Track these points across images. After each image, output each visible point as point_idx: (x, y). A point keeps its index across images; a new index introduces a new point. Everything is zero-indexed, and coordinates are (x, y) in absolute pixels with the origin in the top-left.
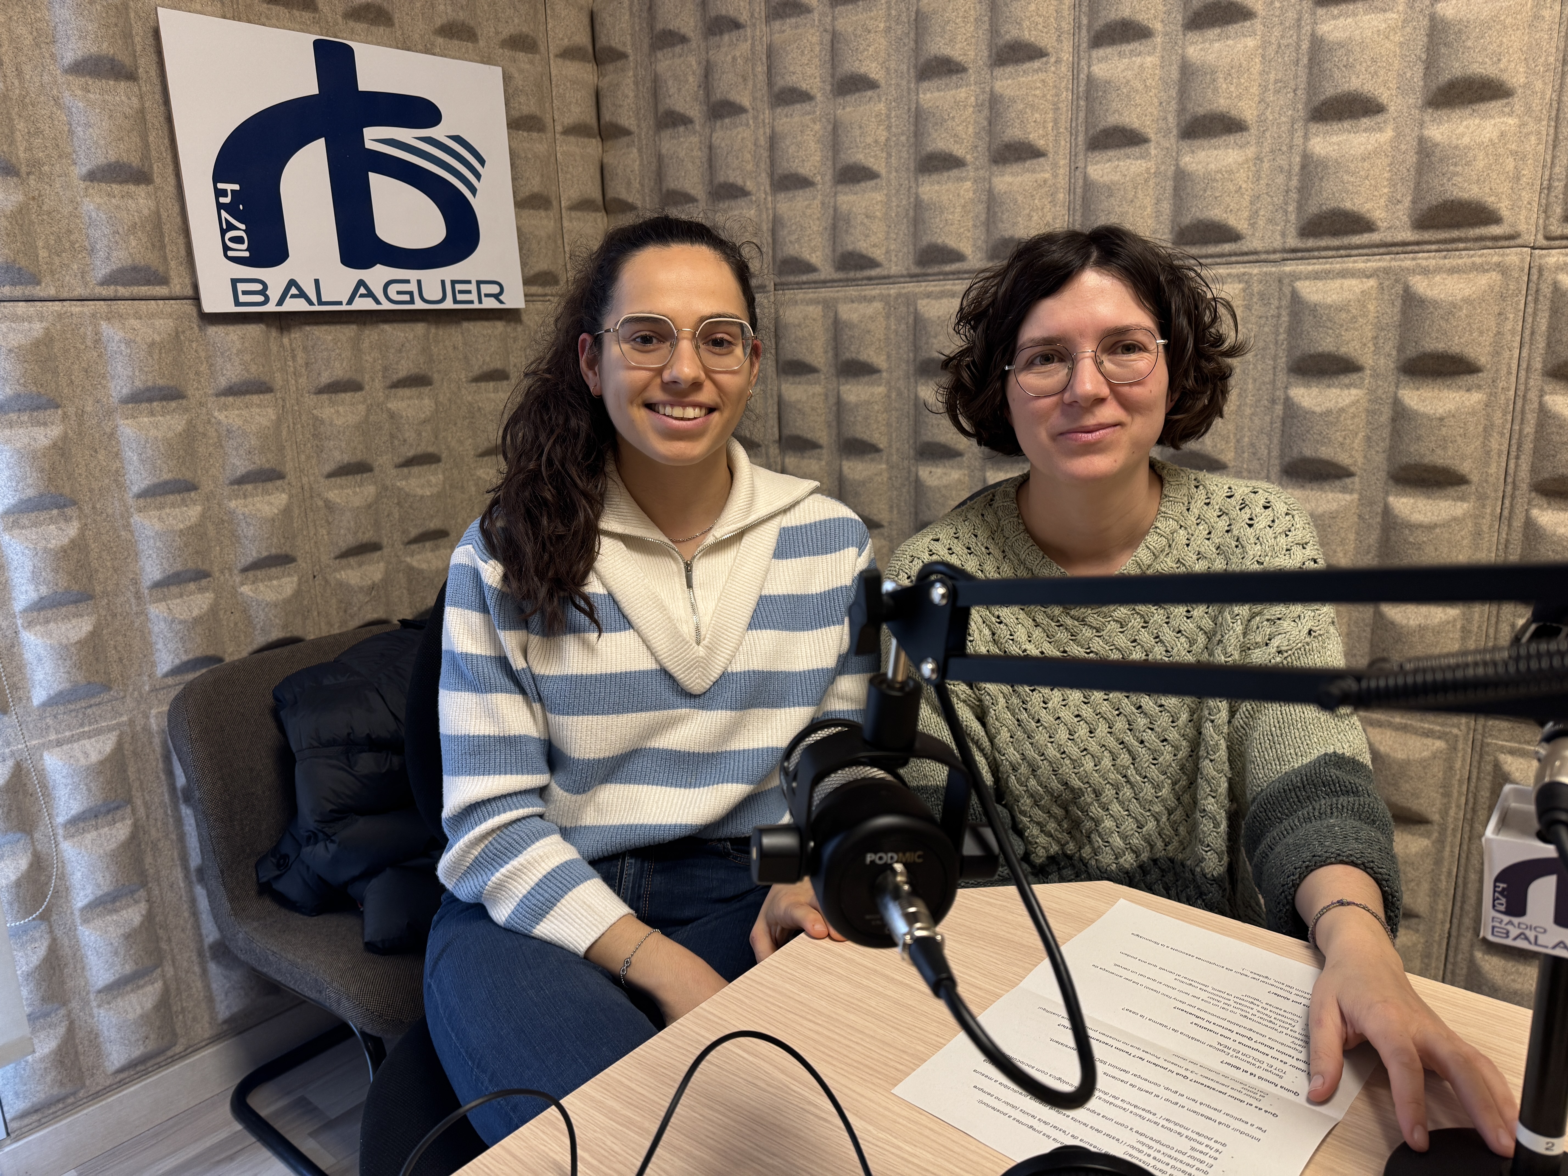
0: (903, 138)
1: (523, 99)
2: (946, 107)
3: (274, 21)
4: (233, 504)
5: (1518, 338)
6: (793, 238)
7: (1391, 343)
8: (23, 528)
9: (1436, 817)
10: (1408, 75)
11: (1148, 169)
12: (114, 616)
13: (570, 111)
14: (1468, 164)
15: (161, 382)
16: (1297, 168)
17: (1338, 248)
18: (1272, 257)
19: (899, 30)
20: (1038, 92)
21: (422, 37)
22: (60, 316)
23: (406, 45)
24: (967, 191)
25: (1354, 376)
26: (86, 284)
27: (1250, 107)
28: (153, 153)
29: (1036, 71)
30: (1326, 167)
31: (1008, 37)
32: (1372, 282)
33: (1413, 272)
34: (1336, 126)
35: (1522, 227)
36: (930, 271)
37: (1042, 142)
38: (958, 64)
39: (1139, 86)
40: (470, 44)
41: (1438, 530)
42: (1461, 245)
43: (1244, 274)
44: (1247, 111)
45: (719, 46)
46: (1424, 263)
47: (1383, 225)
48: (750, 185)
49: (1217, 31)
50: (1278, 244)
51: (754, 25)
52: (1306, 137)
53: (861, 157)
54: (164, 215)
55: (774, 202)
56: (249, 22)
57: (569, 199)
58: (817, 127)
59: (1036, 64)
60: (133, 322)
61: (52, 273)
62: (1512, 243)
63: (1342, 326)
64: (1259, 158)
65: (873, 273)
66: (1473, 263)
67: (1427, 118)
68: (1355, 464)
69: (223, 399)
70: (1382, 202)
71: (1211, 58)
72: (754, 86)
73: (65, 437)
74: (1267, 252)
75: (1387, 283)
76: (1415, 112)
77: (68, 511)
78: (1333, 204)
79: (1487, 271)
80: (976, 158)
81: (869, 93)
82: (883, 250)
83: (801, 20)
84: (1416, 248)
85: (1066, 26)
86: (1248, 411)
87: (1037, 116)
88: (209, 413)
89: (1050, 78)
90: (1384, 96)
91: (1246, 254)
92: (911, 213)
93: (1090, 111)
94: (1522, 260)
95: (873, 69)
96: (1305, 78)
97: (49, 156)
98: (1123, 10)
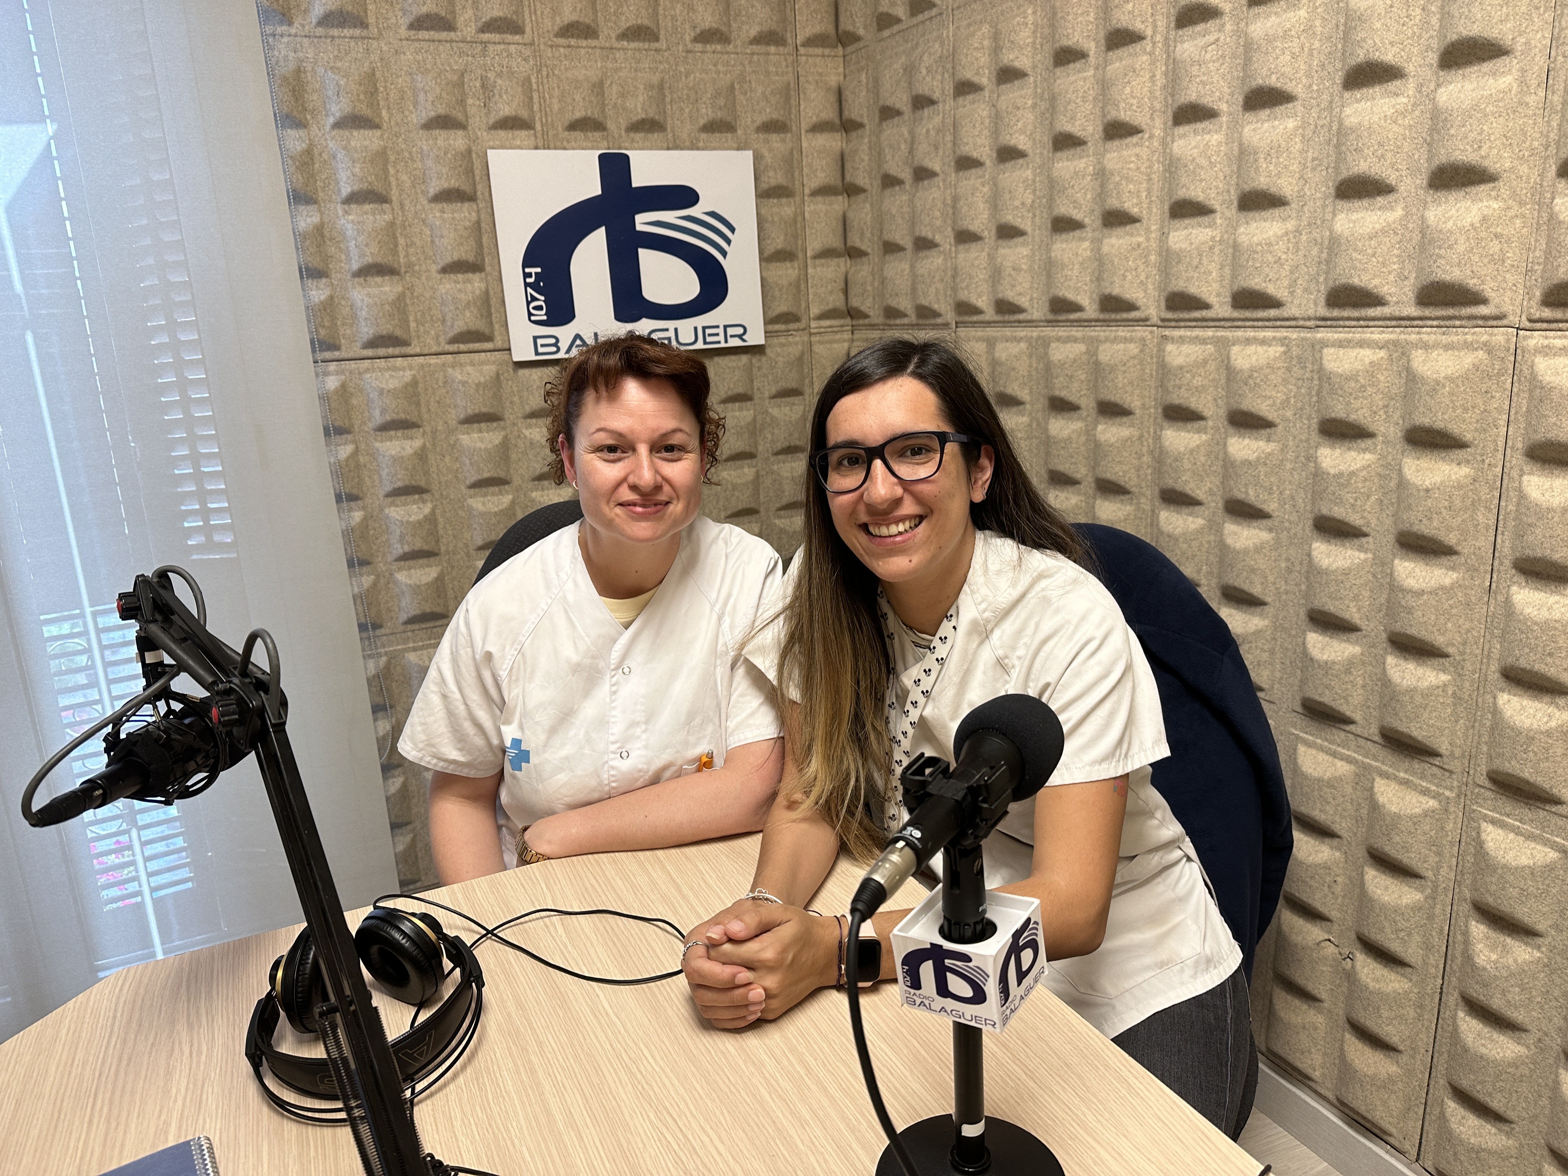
0: (1042, 201)
1: (771, 174)
2: (1067, 176)
3: (573, 143)
4: (534, 494)
5: (1505, 417)
6: (964, 285)
7: (1398, 413)
8: (397, 506)
9: (1429, 874)
10: (1416, 156)
11: (1213, 237)
12: (453, 567)
13: (816, 176)
14: (1450, 247)
15: (484, 410)
16: (1326, 243)
17: (1358, 319)
18: (1308, 323)
19: (1043, 105)
20: (1132, 165)
21: (689, 135)
22: (423, 366)
23: (675, 145)
24: (1085, 250)
25: (1369, 442)
26: (439, 344)
27: (1290, 184)
28: (486, 250)
29: (1135, 145)
30: (1342, 244)
31: (1111, 118)
32: (1382, 354)
33: (1416, 345)
34: (1357, 204)
35: (1507, 308)
36: (1060, 318)
37: (1137, 210)
38: (1078, 138)
39: (1204, 162)
40: (729, 135)
41: (1425, 597)
42: (1458, 323)
43: (1285, 338)
44: (1286, 187)
45: (921, 119)
46: (1425, 337)
47: (1392, 300)
48: (938, 238)
49: (1267, 112)
50: (1311, 312)
51: (945, 101)
52: (1334, 215)
53: (1010, 218)
54: (491, 292)
55: (956, 252)
56: (556, 148)
57: (814, 249)
58: (986, 189)
59: (1135, 139)
60: (469, 369)
61: (418, 337)
62: (1499, 323)
63: (1351, 394)
64: (1298, 231)
65: (1021, 317)
66: (1465, 342)
67: (1429, 199)
68: (1368, 524)
69: (528, 420)
70: (1391, 278)
71: (1255, 140)
72: (944, 153)
73: (424, 448)
74: (1303, 319)
75: (1396, 355)
76: (1421, 192)
77: (425, 496)
78: (1343, 281)
79: (1476, 349)
80: (1093, 221)
81: (1021, 161)
82: (1028, 297)
83: (976, 96)
84: (1420, 323)
85: (1158, 106)
86: (1289, 466)
87: (1131, 186)
88: (519, 431)
89: (1144, 152)
90: (1392, 178)
91: (1287, 319)
92: (1046, 267)
94: (1508, 340)
95: (1021, 141)
96: (1333, 158)
97: (419, 259)
98: (1192, 94)
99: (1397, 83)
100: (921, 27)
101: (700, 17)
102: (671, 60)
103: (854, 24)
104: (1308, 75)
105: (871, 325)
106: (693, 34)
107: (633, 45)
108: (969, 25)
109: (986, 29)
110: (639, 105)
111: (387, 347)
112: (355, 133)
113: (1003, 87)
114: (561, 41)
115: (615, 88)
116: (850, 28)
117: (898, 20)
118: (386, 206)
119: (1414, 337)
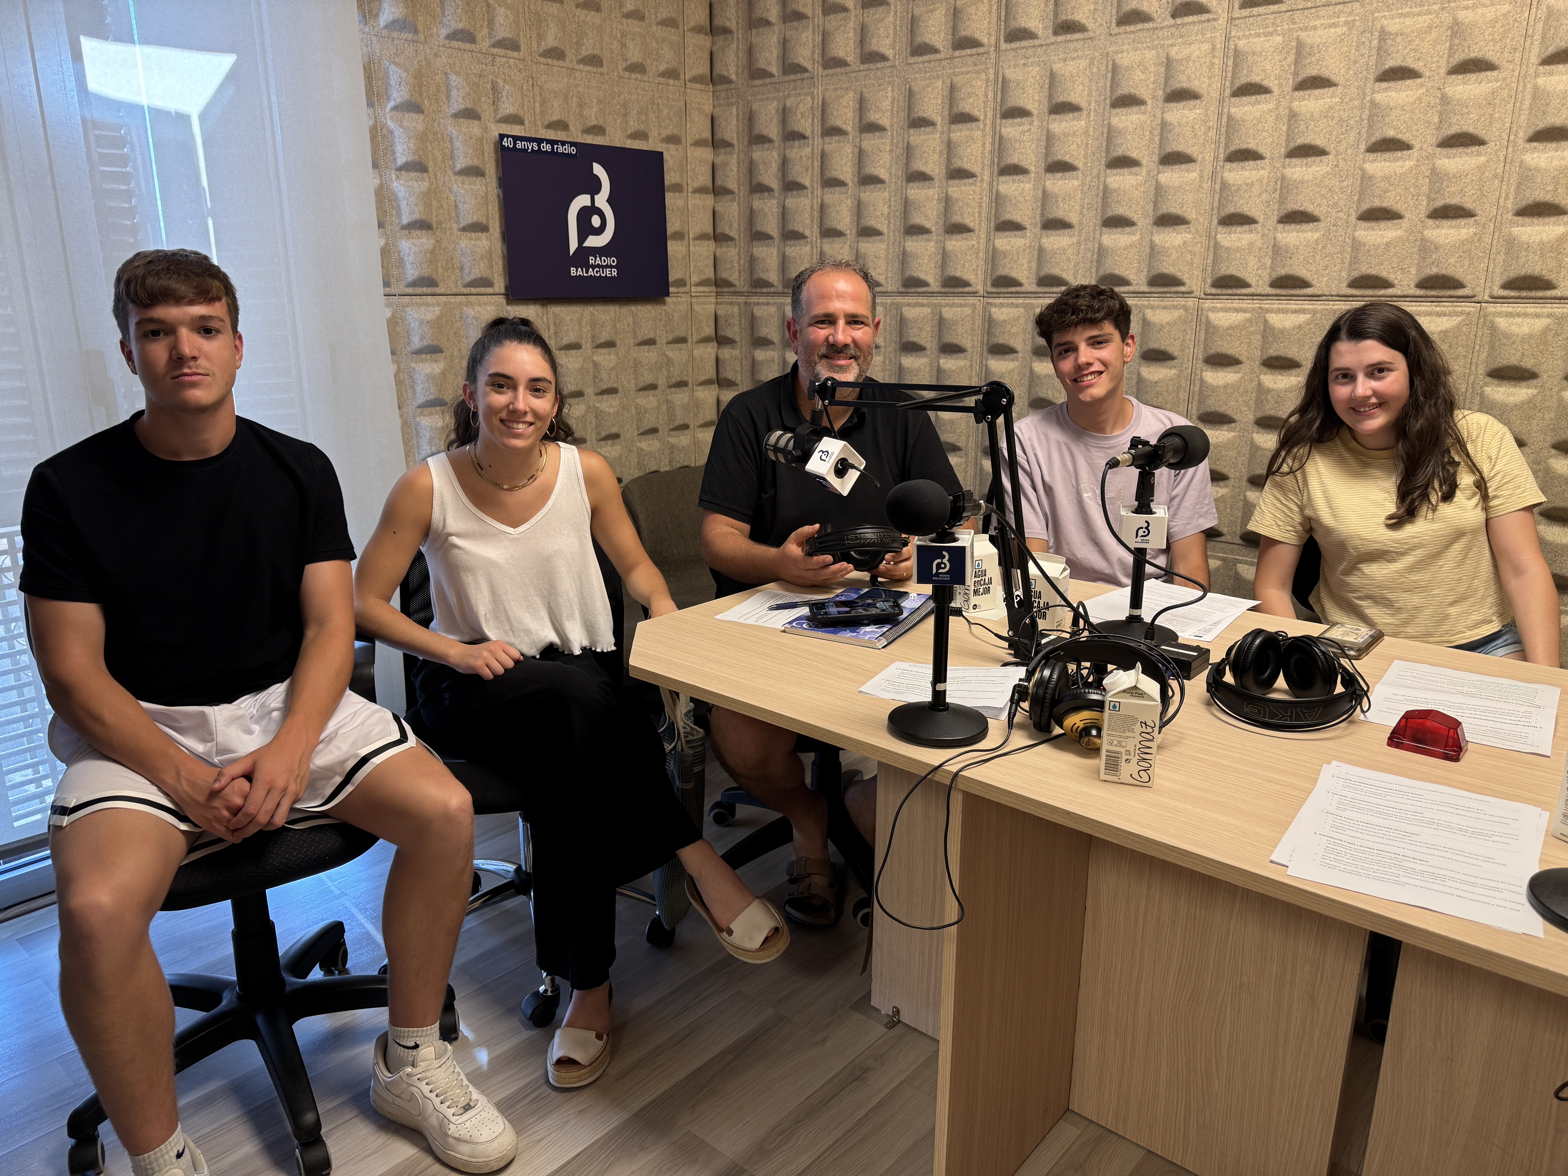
0: (898, 213)
5: (1193, 343)
10: (1148, 208)
11: (1025, 244)
13: (696, 179)
14: (1169, 256)
16: (1096, 250)
19: (898, 151)
20: (970, 196)
22: (446, 304)
24: (931, 247)
26: (457, 287)
28: (490, 215)
29: (970, 184)
30: (1107, 252)
31: (955, 165)
33: (1147, 307)
34: (1114, 230)
35: (1194, 288)
36: (910, 291)
37: (972, 224)
38: (929, 176)
39: (1022, 200)
40: (644, 142)
42: (1168, 295)
44: (1073, 218)
45: (792, 148)
46: (1152, 303)
47: (1134, 282)
48: (807, 233)
49: (1061, 174)
51: (814, 138)
52: (1101, 235)
53: (872, 223)
54: (493, 249)
55: (822, 243)
57: (694, 233)
58: (849, 202)
59: (971, 181)
60: (477, 307)
61: (443, 280)
62: (1190, 296)
64: (1079, 243)
66: (1173, 305)
67: (1154, 231)
70: (1134, 271)
71: (1056, 189)
72: (812, 173)
73: (444, 368)
76: (1150, 227)
77: (443, 408)
78: (1109, 271)
79: (1178, 309)
80: (937, 230)
81: (879, 186)
82: (884, 275)
83: (841, 138)
84: (1149, 295)
85: (986, 162)
87: (969, 210)
89: (978, 190)
90: (1135, 219)
92: (901, 257)
93: (997, 210)
94: (1194, 305)
95: (882, 173)
96: (1100, 204)
97: (445, 219)
98: (1014, 159)
99: (1137, 168)
100: (792, 84)
101: (630, 55)
102: (610, 82)
103: (728, 70)
104: (1085, 157)
105: (737, 292)
106: (624, 65)
107: (587, 68)
108: (836, 89)
109: (851, 94)
110: (593, 115)
111: (422, 286)
112: (407, 116)
113: (864, 135)
114: (543, 60)
115: (575, 99)
116: (725, 74)
117: (771, 75)
118: (425, 175)
119: (1146, 303)
